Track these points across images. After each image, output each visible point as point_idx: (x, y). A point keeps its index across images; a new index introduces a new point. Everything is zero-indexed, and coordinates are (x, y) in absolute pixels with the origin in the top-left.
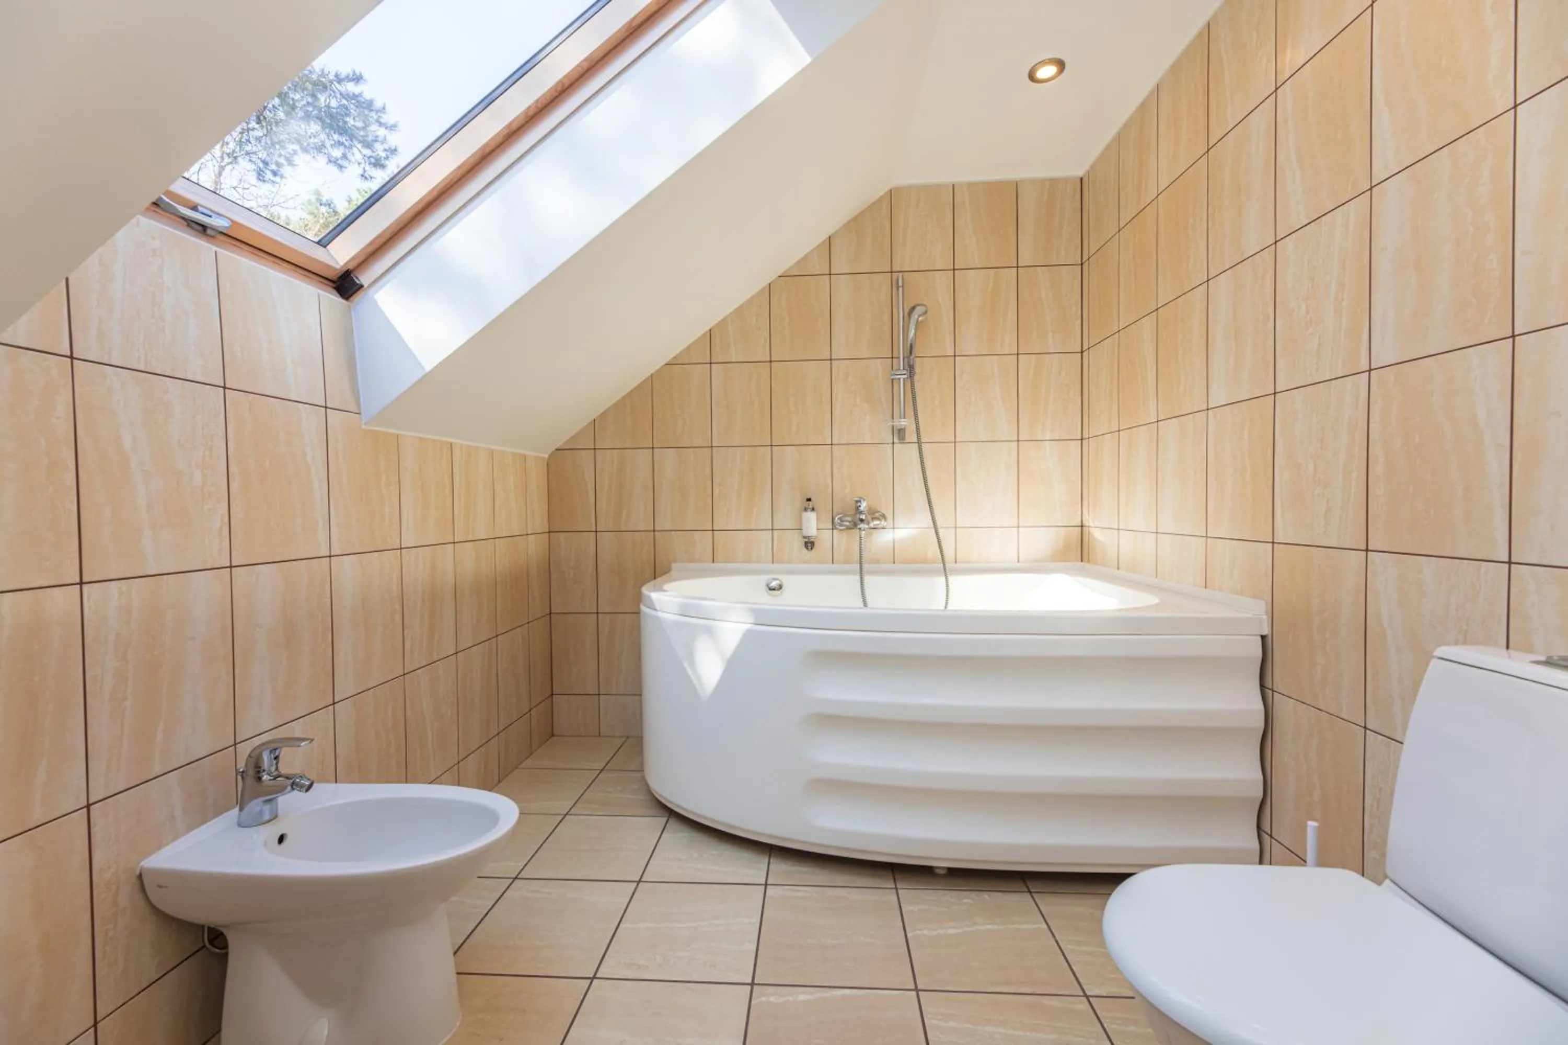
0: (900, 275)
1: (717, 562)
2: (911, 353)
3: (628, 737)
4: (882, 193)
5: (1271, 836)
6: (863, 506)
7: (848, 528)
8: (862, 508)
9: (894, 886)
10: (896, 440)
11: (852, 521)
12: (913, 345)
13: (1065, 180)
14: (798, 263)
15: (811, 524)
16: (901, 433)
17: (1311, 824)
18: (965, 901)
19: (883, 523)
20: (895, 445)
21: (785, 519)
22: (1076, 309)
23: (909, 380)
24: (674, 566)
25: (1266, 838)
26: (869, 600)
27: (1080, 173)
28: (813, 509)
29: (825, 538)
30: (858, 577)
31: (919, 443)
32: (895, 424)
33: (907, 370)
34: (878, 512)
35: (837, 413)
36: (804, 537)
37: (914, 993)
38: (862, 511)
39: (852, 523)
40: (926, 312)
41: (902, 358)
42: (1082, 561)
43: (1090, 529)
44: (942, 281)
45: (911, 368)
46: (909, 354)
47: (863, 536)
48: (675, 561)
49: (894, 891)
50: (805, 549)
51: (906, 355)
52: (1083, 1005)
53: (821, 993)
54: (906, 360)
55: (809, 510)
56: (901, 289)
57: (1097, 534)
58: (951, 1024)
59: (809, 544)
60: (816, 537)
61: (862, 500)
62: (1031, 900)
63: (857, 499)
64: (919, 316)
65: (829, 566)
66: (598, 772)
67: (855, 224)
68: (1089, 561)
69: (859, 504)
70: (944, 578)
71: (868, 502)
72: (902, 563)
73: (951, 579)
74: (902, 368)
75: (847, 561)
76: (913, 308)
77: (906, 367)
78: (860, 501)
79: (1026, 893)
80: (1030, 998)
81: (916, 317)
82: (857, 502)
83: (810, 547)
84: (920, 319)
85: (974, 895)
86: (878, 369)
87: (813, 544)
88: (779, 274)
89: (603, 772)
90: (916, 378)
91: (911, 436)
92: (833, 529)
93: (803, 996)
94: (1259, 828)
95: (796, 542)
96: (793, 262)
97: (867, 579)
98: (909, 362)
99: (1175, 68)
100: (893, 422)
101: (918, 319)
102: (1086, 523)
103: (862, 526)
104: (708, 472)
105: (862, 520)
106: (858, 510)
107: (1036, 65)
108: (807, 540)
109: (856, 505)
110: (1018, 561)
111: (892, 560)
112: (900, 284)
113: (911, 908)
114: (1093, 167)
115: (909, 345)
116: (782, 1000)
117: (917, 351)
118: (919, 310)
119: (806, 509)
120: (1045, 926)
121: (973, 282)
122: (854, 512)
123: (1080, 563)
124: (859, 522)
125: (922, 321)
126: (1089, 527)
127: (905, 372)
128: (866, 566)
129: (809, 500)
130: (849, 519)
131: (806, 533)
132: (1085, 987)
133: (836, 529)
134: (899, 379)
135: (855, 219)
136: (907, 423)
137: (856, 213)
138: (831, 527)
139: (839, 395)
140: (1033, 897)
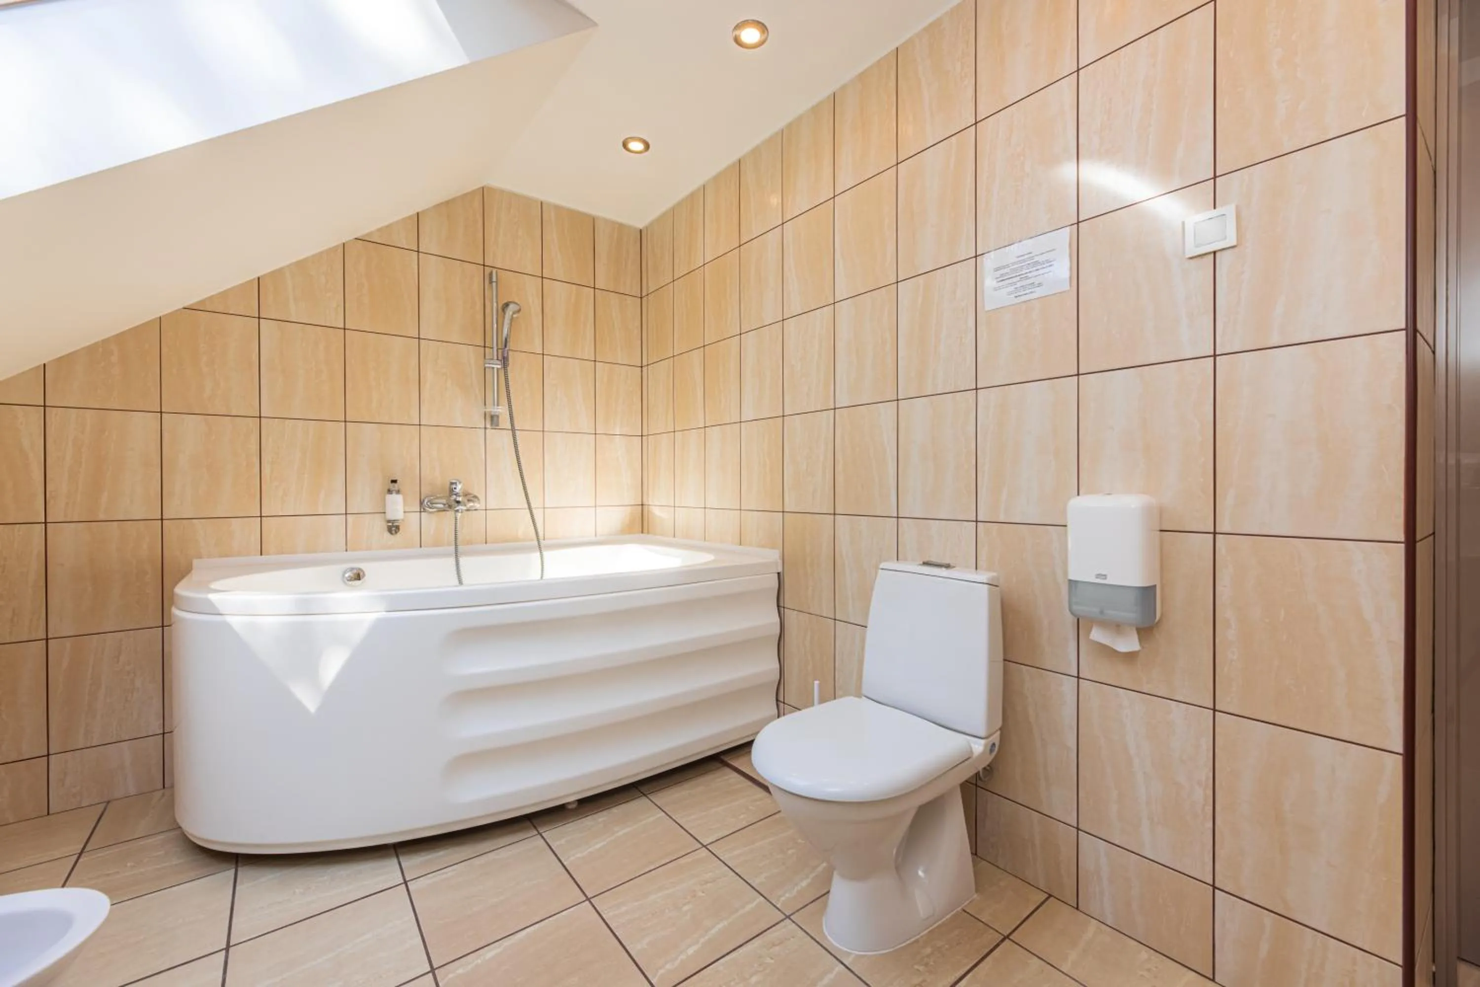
0: (494, 271)
1: (268, 554)
2: (506, 346)
3: (108, 802)
4: (475, 188)
5: (784, 703)
6: (459, 488)
7: (440, 510)
8: (457, 490)
9: (537, 833)
10: (488, 426)
11: (447, 504)
12: (508, 340)
13: (629, 227)
14: (379, 230)
15: (397, 507)
16: (493, 419)
17: (816, 682)
18: (600, 820)
19: (477, 505)
20: (487, 431)
21: (362, 500)
22: (637, 332)
23: (503, 371)
24: (196, 562)
25: (781, 705)
26: (464, 580)
27: (640, 225)
28: (398, 492)
29: (411, 522)
30: (452, 560)
31: (513, 430)
32: (487, 410)
33: (501, 361)
34: (470, 494)
35: (425, 395)
36: (389, 521)
37: (587, 902)
38: (457, 493)
39: (447, 506)
40: (519, 311)
41: (495, 349)
42: (642, 532)
43: (650, 507)
44: (531, 287)
45: (505, 361)
46: (503, 347)
47: (458, 517)
48: (200, 557)
49: (539, 836)
50: (389, 534)
51: (500, 347)
52: (704, 852)
53: (506, 943)
54: (500, 351)
55: (394, 492)
56: (494, 284)
57: (657, 512)
58: (624, 909)
59: (393, 528)
60: (403, 520)
61: (458, 483)
62: (647, 800)
63: (454, 481)
64: (514, 313)
65: (418, 550)
66: (76, 856)
67: (446, 208)
68: (648, 533)
69: (454, 486)
70: (538, 553)
71: (464, 484)
72: (492, 543)
73: (545, 553)
74: (495, 358)
75: (437, 544)
76: (507, 305)
77: (500, 358)
78: (456, 483)
79: (641, 798)
80: (670, 865)
81: (511, 313)
82: (452, 484)
83: (393, 532)
84: (515, 316)
85: (605, 813)
86: (470, 356)
87: (398, 528)
88: (358, 235)
89: (83, 855)
90: (509, 368)
91: (505, 422)
92: (421, 512)
93: (489, 954)
94: (777, 700)
95: (379, 524)
96: (373, 228)
97: (462, 560)
98: (503, 353)
99: (716, 178)
100: (486, 408)
101: (512, 316)
102: (645, 502)
103: (460, 507)
104: (255, 447)
105: (458, 502)
106: (452, 491)
107: (631, 138)
108: (390, 524)
109: (450, 488)
110: (596, 535)
111: (484, 541)
112: (494, 279)
113: (558, 843)
114: (652, 224)
115: (504, 339)
116: (470, 967)
117: (510, 345)
118: (511, 306)
119: (390, 492)
120: (663, 814)
121: (559, 293)
122: (447, 494)
123: (641, 535)
124: (456, 504)
125: (517, 318)
126: (649, 505)
127: (499, 362)
128: (460, 548)
129: (394, 481)
130: (444, 501)
131: (390, 516)
132: (701, 841)
133: (425, 511)
134: (493, 368)
135: (447, 203)
136: (502, 410)
137: (450, 198)
138: (419, 510)
139: (429, 375)
140: (648, 798)
